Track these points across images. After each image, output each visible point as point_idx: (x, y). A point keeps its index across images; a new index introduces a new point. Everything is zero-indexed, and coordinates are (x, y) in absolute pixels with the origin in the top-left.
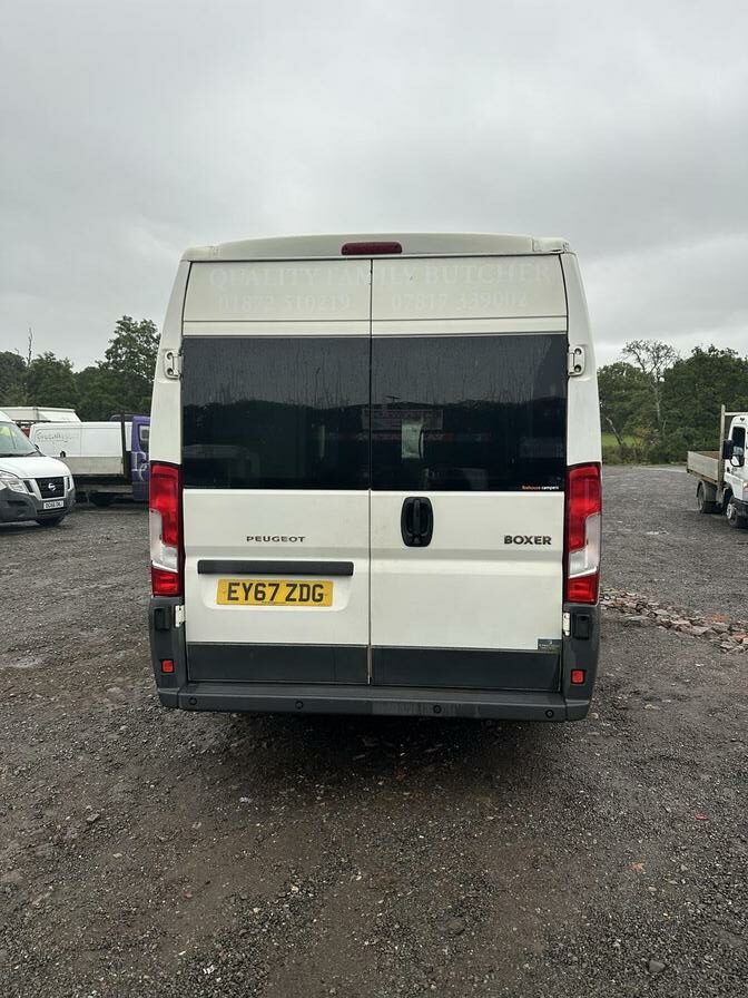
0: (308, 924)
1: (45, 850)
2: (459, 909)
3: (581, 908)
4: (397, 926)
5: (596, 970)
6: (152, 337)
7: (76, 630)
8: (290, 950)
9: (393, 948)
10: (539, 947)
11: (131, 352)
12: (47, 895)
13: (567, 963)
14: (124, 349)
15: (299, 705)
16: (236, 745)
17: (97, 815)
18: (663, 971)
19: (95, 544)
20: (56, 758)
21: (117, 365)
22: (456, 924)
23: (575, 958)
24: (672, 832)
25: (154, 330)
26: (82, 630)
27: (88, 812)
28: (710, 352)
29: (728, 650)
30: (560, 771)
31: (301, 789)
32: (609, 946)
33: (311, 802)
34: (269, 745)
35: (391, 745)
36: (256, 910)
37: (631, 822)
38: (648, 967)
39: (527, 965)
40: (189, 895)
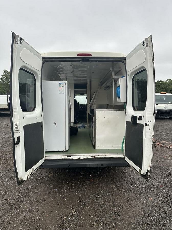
0: (79, 220)
1: (6, 206)
2: (114, 213)
3: (141, 210)
4: (100, 219)
5: (149, 225)
7: (2, 148)
8: (76, 228)
9: (101, 224)
10: (134, 221)
11: (7, 78)
12: (9, 218)
13: (142, 224)
14: (5, 77)
15: (69, 166)
16: (50, 175)
17: (18, 196)
18: (163, 224)
19: (3, 126)
20: (4, 182)
21: (3, 81)
22: (114, 217)
23: (143, 223)
24: (156, 190)
26: (4, 148)
27: (16, 196)
28: (141, 80)
29: (156, 147)
30: (127, 177)
31: (69, 186)
32: (150, 219)
33: (72, 189)
34: (58, 175)
35: (87, 173)
36: (65, 218)
37: (146, 188)
38: (160, 223)
39: (133, 226)
40: (47, 215)
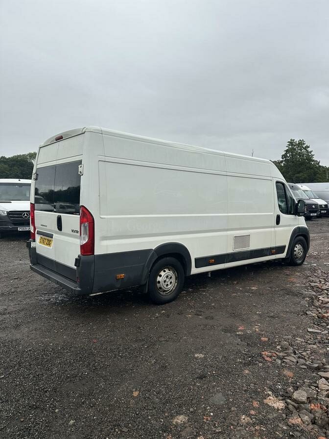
6: (303, 147)
14: (290, 154)
25: (304, 144)
